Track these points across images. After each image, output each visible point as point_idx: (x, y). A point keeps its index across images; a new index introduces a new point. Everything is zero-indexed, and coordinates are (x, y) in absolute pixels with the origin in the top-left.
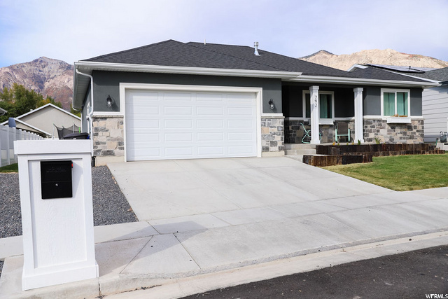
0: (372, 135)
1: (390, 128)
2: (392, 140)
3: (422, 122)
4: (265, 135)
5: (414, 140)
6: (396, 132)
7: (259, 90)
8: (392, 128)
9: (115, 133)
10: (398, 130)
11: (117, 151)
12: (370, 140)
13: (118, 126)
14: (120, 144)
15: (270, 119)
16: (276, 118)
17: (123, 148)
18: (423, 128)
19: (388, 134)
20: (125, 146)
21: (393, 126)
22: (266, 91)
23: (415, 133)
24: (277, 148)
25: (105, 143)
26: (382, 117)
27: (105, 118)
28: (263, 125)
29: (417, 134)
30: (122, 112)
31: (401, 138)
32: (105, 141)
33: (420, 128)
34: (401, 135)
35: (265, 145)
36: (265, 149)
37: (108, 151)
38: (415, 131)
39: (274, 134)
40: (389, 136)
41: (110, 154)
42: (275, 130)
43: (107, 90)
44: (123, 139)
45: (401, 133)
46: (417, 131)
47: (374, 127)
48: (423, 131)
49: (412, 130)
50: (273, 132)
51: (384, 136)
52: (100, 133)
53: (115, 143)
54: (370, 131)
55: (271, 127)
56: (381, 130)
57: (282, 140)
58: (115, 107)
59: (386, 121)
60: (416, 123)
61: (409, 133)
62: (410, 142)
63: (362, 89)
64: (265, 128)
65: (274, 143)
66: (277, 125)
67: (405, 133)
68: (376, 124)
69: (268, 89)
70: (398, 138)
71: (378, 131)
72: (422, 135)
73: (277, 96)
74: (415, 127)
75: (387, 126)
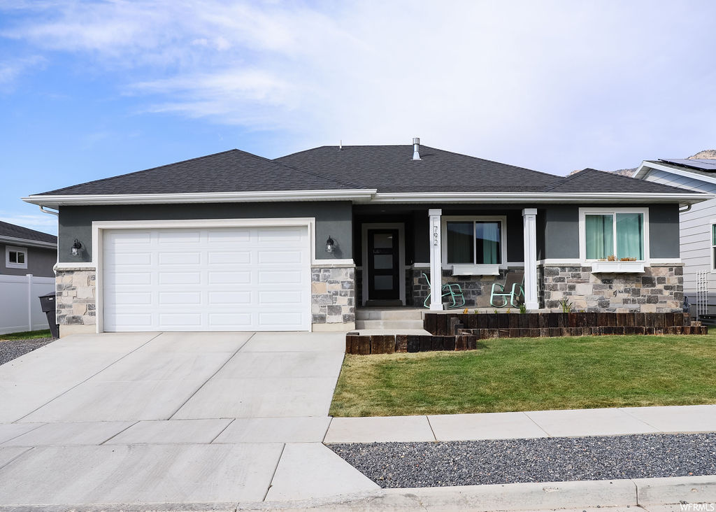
0: (557, 296)
1: (599, 282)
2: (604, 304)
3: (679, 270)
4: (317, 296)
5: (658, 305)
6: (614, 289)
7: (310, 222)
8: (604, 281)
9: (84, 292)
10: (619, 285)
11: (86, 318)
12: (553, 304)
13: (88, 282)
14: (91, 307)
15: (327, 269)
16: (339, 268)
17: (93, 314)
18: (681, 281)
19: (596, 293)
20: (97, 311)
21: (607, 278)
22: (322, 223)
23: (660, 292)
24: (339, 318)
25: (71, 307)
26: (582, 261)
27: (71, 272)
28: (315, 279)
29: (666, 293)
30: (95, 263)
31: (625, 301)
32: (70, 303)
33: (673, 281)
34: (625, 296)
35: (318, 311)
36: (318, 319)
37: (73, 318)
38: (659, 287)
39: (336, 294)
40: (597, 297)
41: (77, 322)
42: (338, 287)
43: (76, 232)
44: (94, 301)
45: (626, 291)
46: (667, 288)
47: (562, 280)
48: (680, 288)
49: (654, 285)
50: (333, 291)
51: (584, 298)
52: (65, 293)
53: (84, 307)
54: (554, 288)
55: (331, 283)
56: (578, 286)
57: (350, 303)
58: (86, 256)
59: (589, 269)
60: (664, 273)
61: (645, 291)
62: (647, 309)
63: (534, 211)
64: (320, 285)
65: (334, 310)
66: (340, 279)
67: (636, 292)
68: (567, 274)
69: (325, 219)
70: (619, 301)
71: (572, 288)
72: (679, 296)
73: (343, 230)
74: (662, 280)
75: (593, 279)
